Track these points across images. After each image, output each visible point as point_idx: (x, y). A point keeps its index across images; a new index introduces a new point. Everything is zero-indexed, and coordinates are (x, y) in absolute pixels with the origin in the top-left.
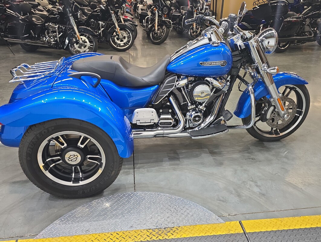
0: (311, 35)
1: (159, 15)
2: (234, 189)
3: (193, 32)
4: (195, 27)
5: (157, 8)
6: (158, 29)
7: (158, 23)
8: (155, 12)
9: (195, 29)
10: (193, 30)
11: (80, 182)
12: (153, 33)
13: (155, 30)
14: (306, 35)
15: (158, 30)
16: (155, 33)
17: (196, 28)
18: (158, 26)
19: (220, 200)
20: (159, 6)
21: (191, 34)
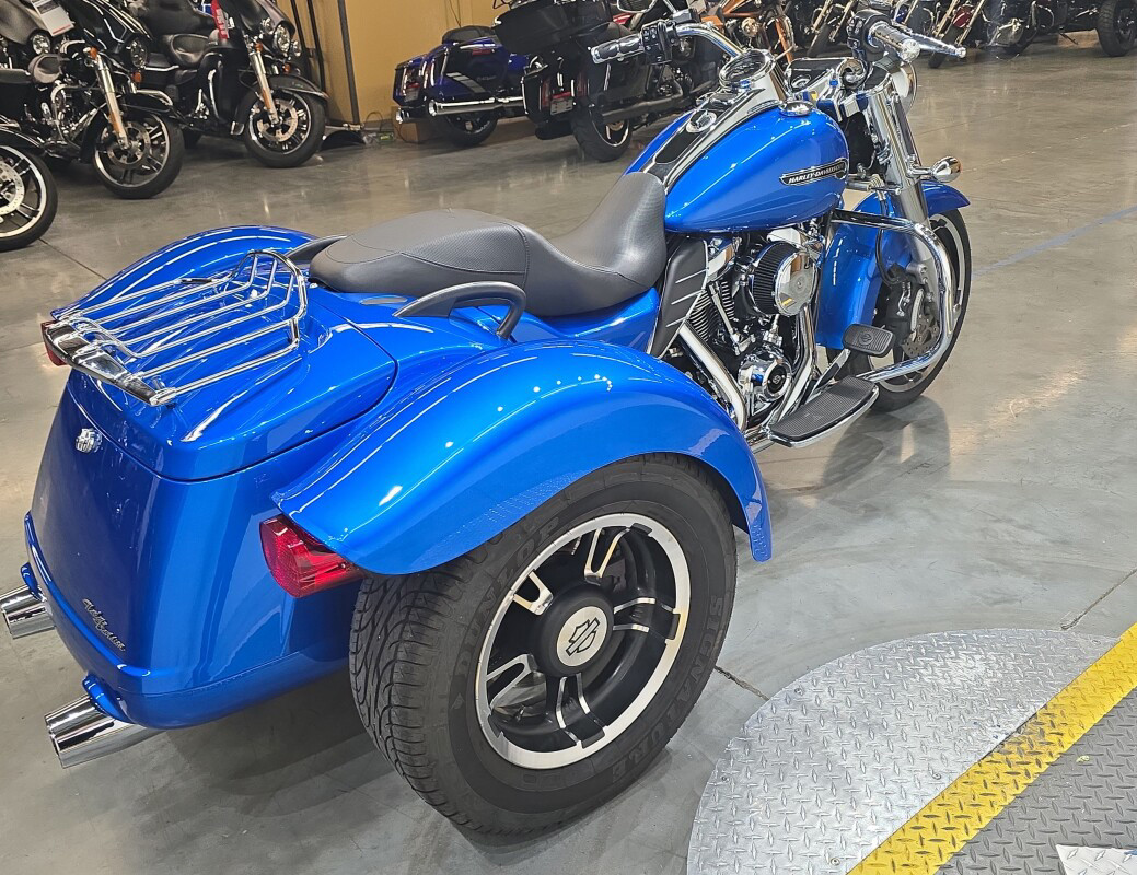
0: (675, 91)
1: (113, 76)
2: (988, 559)
3: (272, 131)
4: (273, 110)
5: (98, 48)
6: (132, 134)
7: (121, 108)
8: (96, 66)
9: (274, 117)
10: (267, 120)
11: (605, 729)
12: (111, 154)
13: (114, 138)
14: (664, 95)
15: (129, 139)
16: (119, 152)
17: (279, 113)
18: (124, 120)
19: (996, 602)
20: (106, 37)
21: (262, 140)
